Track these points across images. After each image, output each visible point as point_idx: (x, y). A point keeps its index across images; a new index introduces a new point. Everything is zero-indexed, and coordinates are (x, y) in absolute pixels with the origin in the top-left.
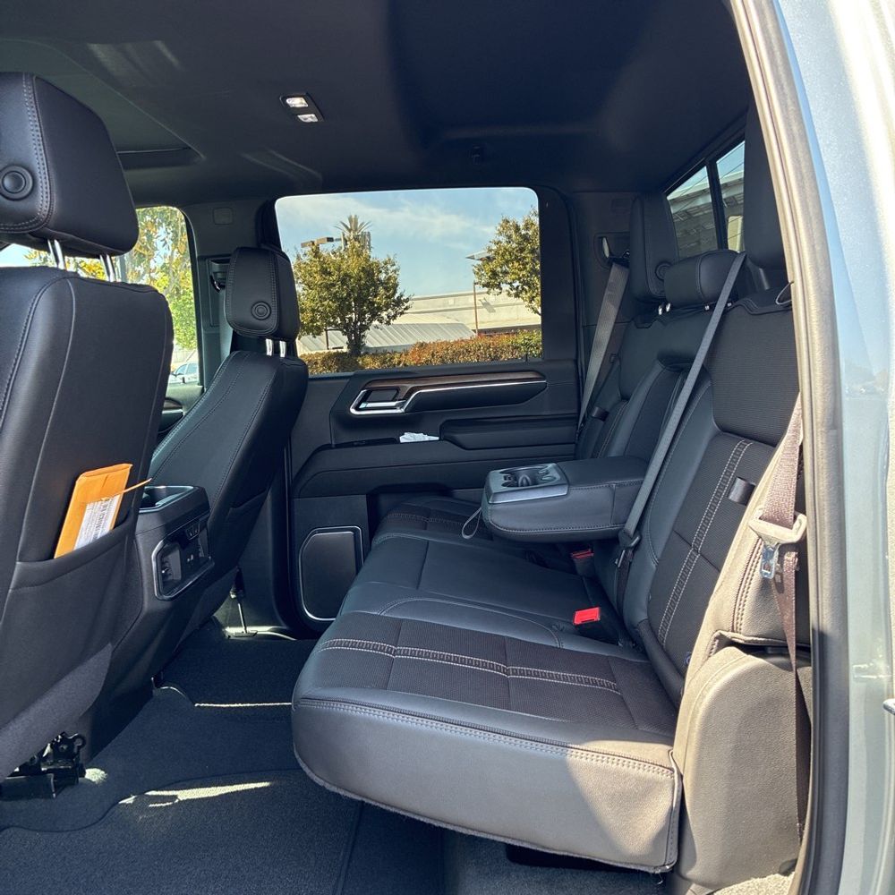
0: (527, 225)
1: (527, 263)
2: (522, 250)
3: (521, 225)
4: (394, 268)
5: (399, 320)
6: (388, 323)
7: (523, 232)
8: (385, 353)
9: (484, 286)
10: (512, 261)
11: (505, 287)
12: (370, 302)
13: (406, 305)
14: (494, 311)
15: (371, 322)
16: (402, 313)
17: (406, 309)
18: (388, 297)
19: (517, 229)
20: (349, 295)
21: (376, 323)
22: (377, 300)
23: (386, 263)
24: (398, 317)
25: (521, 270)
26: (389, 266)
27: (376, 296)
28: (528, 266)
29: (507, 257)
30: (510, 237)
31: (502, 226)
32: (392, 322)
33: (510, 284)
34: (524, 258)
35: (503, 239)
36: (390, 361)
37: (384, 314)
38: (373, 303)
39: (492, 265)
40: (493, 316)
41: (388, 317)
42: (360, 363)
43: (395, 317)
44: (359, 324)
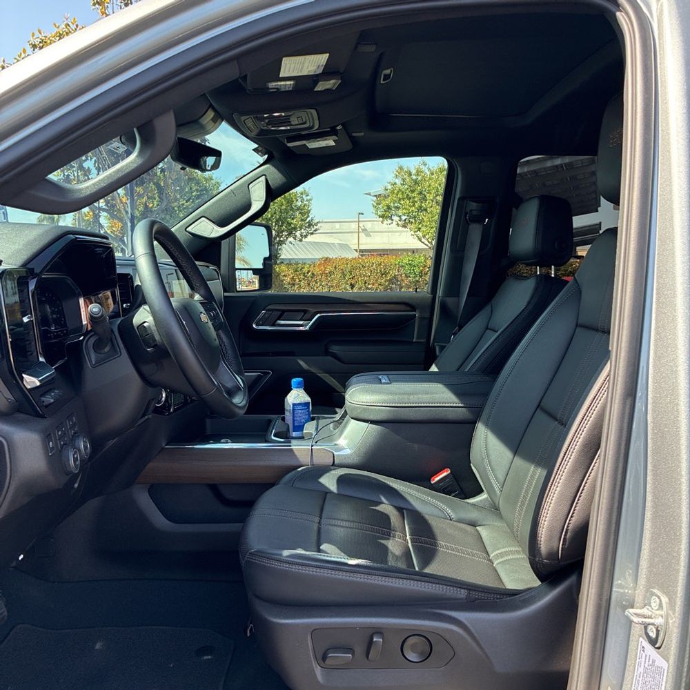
0: (417, 171)
1: (416, 202)
2: (413, 191)
3: (414, 172)
4: (308, 198)
5: (310, 238)
6: (301, 240)
7: (414, 177)
8: (297, 264)
9: (380, 217)
10: (403, 199)
11: (396, 218)
12: (288, 223)
13: (315, 227)
14: (370, 236)
15: (287, 238)
16: (312, 234)
17: (316, 230)
18: (302, 220)
19: (410, 174)
20: (272, 216)
21: (291, 239)
22: (294, 222)
23: (302, 194)
24: (309, 237)
25: (411, 207)
26: (304, 196)
27: (293, 219)
28: (416, 204)
29: (400, 196)
30: (404, 180)
31: (397, 171)
32: (303, 239)
33: (400, 216)
34: (414, 197)
35: (399, 182)
36: (301, 270)
37: (298, 234)
38: (290, 224)
39: (387, 201)
40: (368, 240)
41: (301, 235)
42: (277, 269)
43: (306, 236)
44: (278, 239)
